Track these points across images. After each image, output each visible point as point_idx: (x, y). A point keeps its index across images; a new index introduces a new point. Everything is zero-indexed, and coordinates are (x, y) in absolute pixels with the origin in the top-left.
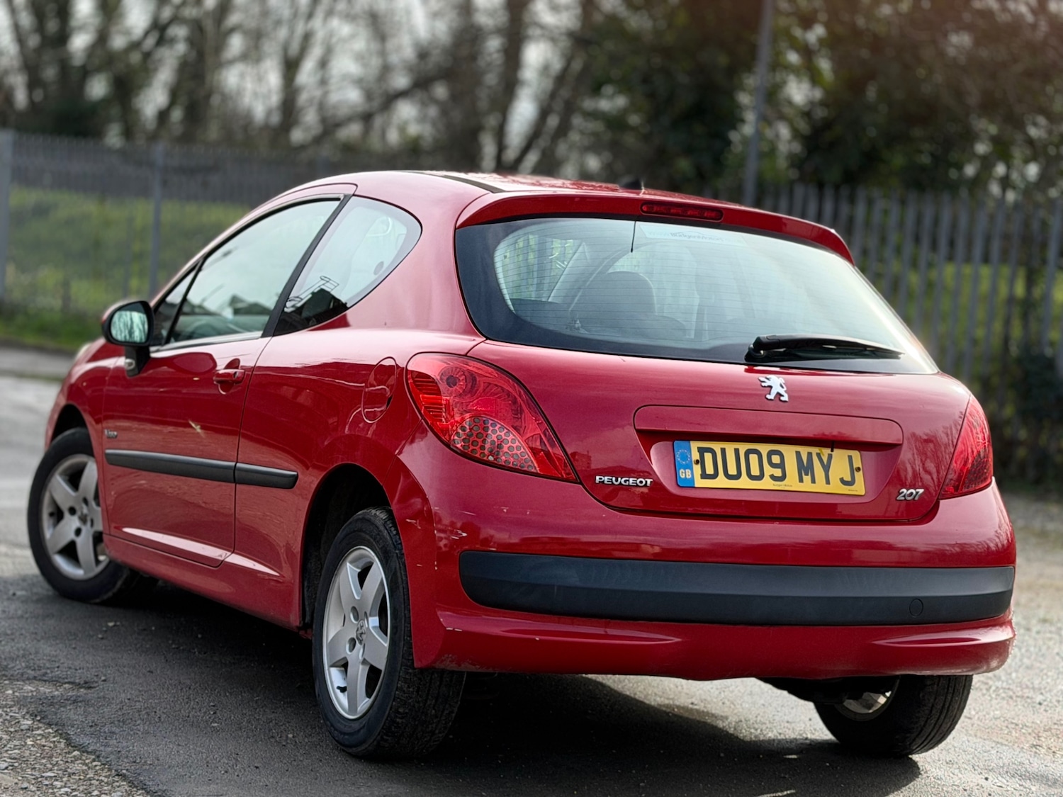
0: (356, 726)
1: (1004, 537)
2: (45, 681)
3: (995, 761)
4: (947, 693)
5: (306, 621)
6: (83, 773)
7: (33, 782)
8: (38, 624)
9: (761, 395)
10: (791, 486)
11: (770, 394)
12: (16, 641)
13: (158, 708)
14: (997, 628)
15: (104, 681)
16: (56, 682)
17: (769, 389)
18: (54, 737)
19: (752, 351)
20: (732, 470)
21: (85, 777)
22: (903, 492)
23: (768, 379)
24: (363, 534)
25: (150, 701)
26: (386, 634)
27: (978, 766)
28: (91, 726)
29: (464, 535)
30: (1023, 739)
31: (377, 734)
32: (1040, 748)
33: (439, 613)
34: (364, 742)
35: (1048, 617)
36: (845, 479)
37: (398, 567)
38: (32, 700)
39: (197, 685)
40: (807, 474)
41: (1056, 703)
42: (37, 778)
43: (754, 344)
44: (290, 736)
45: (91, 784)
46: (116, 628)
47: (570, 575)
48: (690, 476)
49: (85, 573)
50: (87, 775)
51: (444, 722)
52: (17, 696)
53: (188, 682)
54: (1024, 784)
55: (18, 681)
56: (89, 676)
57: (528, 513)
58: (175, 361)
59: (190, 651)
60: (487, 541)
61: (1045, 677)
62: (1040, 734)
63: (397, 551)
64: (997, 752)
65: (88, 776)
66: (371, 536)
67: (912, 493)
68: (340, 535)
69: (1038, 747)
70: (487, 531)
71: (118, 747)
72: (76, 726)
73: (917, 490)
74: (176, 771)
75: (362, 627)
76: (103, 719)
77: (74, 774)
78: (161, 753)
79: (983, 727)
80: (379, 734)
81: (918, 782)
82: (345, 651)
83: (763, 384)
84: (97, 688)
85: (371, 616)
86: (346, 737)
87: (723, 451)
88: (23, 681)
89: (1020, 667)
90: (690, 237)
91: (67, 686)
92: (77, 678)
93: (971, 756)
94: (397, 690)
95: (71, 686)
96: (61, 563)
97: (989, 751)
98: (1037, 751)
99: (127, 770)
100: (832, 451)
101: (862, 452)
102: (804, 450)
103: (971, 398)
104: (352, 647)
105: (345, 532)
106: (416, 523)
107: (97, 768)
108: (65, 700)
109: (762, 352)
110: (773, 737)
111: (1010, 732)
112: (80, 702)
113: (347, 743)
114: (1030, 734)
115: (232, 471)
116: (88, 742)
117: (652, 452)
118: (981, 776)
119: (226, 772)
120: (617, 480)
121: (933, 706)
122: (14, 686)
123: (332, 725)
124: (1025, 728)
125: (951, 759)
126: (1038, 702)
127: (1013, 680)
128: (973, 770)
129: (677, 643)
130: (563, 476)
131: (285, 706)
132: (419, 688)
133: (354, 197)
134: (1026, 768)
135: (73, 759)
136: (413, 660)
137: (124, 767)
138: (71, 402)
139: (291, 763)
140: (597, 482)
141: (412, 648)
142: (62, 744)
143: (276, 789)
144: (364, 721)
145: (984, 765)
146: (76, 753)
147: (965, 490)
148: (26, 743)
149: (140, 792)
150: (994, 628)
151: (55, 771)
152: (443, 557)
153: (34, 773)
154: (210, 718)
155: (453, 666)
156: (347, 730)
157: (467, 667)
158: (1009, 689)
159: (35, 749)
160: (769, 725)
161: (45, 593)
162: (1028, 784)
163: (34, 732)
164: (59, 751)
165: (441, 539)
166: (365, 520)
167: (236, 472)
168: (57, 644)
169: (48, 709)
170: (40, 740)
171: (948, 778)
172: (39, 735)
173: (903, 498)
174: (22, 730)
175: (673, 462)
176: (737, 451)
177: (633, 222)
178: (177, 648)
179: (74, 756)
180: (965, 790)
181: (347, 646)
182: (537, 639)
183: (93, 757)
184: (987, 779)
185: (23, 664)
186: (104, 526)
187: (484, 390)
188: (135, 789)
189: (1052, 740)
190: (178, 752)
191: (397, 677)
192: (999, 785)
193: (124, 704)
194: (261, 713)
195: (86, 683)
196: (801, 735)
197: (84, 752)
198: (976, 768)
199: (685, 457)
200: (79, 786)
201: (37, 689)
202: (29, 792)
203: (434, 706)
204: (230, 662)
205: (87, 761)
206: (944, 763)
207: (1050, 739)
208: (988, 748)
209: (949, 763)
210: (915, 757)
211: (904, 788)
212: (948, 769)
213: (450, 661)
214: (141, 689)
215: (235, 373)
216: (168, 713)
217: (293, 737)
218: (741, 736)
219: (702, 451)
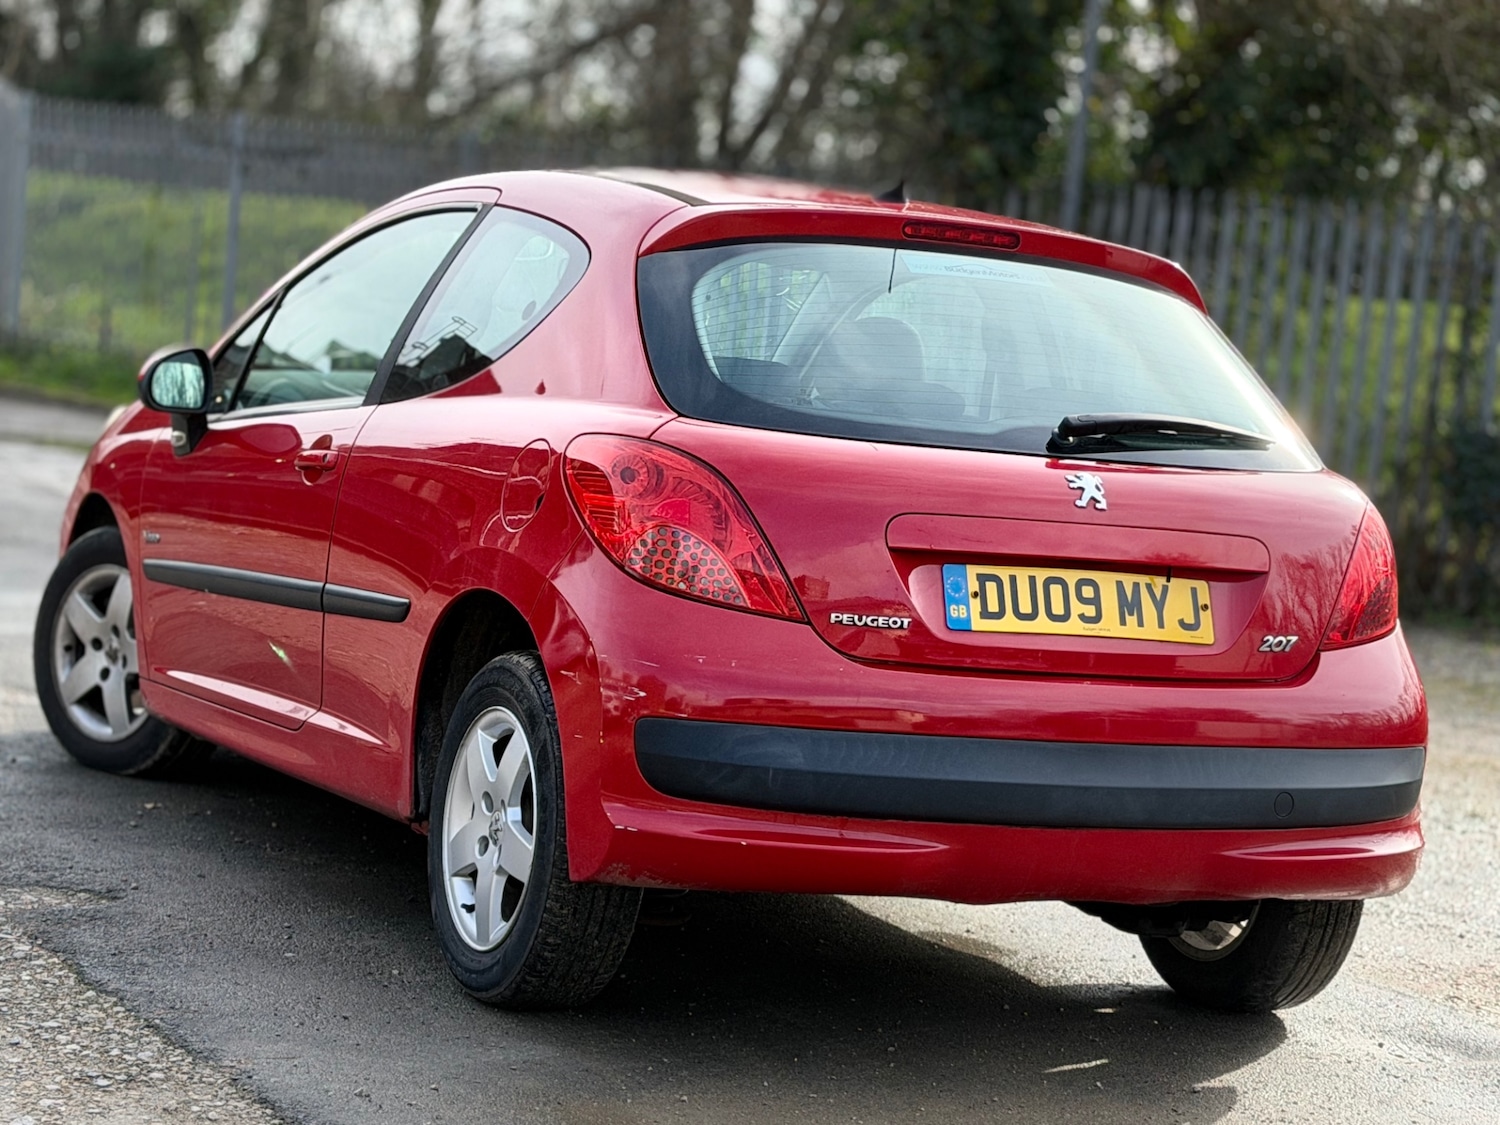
0: (487, 961)
1: (1412, 705)
2: (51, 887)
3: (1394, 1020)
4: (1327, 923)
5: (420, 810)
6: (100, 1022)
7: (28, 1034)
8: (45, 804)
9: (1068, 502)
10: (1109, 630)
11: (1080, 499)
12: (13, 829)
13: (210, 929)
14: (1399, 834)
15: (136, 888)
16: (66, 889)
17: (1079, 492)
18: (61, 969)
19: (1056, 438)
20: (1025, 607)
21: (102, 1028)
22: (1268, 640)
23: (1078, 478)
24: (499, 689)
25: (199, 918)
26: (531, 833)
27: (1369, 1027)
28: (114, 954)
29: (642, 694)
30: (1435, 987)
31: (516, 972)
32: (1459, 1001)
33: (605, 805)
34: (497, 984)
35: (1478, 810)
36: (1186, 621)
37: (549, 739)
38: (31, 916)
39: (267, 896)
40: (1131, 614)
41: (1484, 936)
42: (34, 1030)
43: (1059, 428)
44: (395, 972)
45: (109, 1039)
46: (155, 811)
47: (791, 753)
48: (965, 615)
49: (114, 732)
50: (104, 1025)
51: (611, 958)
52: (11, 909)
53: (254, 892)
54: (1434, 1053)
55: (14, 887)
56: (114, 880)
57: (733, 665)
58: (242, 435)
59: (259, 847)
60: (674, 704)
61: (1470, 897)
62: (1460, 981)
63: (548, 716)
64: (1398, 1006)
65: (106, 1028)
66: (512, 693)
67: (1281, 642)
68: (469, 689)
69: (1456, 1000)
70: (675, 689)
71: (150, 986)
72: (92, 954)
73: (1289, 638)
74: (230, 1021)
75: (497, 821)
76: (131, 945)
77: (86, 1023)
78: (210, 995)
79: (1380, 970)
80: (519, 973)
81: (1283, 1051)
82: (473, 855)
83: (1072, 485)
84: (125, 899)
85: (509, 805)
86: (474, 976)
87: (1013, 579)
88: (21, 887)
89: (1435, 882)
90: (972, 272)
91: (82, 894)
92: (97, 884)
93: (1360, 1012)
94: (544, 912)
95: (88, 896)
96: (81, 717)
97: (1386, 1005)
98: (1455, 1005)
99: (162, 1019)
100: (1168, 581)
101: (1212, 583)
102: (1128, 580)
103: (1368, 507)
104: (483, 850)
105: (475, 687)
106: (575, 676)
107: (120, 1015)
108: (79, 915)
109: (1071, 439)
110: (1080, 982)
111: (1418, 977)
112: (101, 919)
113: (474, 984)
114: (1445, 980)
115: (319, 595)
116: (108, 977)
117: (912, 578)
118: (1373, 1041)
119: (302, 1024)
120: (860, 620)
121: (1306, 943)
122: (8, 895)
123: (453, 959)
124: (1438, 971)
125: (1331, 1016)
126: (1458, 934)
127: (1424, 901)
128: (1361, 1032)
129: (941, 851)
130: (783, 612)
131: (390, 928)
132: (575, 909)
133: (496, 208)
134: (1437, 1031)
135: (85, 1002)
136: (567, 869)
137: (158, 1014)
138: (96, 490)
139: (394, 1013)
140: (832, 621)
141: (566, 853)
142: (72, 979)
143: (371, 1049)
144: (498, 955)
145: (1378, 1026)
146: (91, 993)
147: (1356, 638)
148: (20, 978)
149: (178, 1051)
150: (1395, 834)
151: (60, 1020)
152: (613, 725)
153: (29, 1022)
154: (283, 944)
155: (624, 881)
156: (473, 965)
157: (644, 882)
158: (1418, 914)
159: (33, 987)
160: (1075, 965)
161: (58, 758)
162: (1439, 1053)
163: (33, 963)
164: (66, 990)
165: (609, 699)
166: (502, 669)
167: (324, 595)
168: (72, 834)
169: (53, 928)
170: (41, 973)
171: (1326, 1043)
172: (40, 966)
173: (1268, 649)
174: (16, 959)
175: (940, 595)
176: (1032, 580)
177: (893, 250)
178: (241, 842)
179: (87, 999)
180: (1349, 1062)
181: (477, 847)
182: (744, 843)
183: (115, 999)
184: (1381, 1045)
185: (22, 863)
186: (141, 667)
187: (674, 490)
188: (171, 1048)
189: (1476, 990)
190: (235, 993)
191: (545, 894)
192: (1398, 1053)
193: (161, 922)
194: (356, 938)
195: (109, 891)
196: (1120, 979)
197: (101, 992)
198: (1367, 1029)
199: (957, 588)
200: (92, 1042)
201: (40, 899)
202: (21, 1050)
203: (598, 934)
204: (315, 864)
205: (106, 1006)
206: (1322, 1022)
207: (1474, 988)
208: (1384, 1001)
209: (1330, 1021)
210: (1281, 1013)
211: (1263, 1058)
212: (1327, 1030)
213: (620, 873)
214: (186, 901)
215: (326, 455)
216: (223, 937)
217: (399, 974)
218: (1034, 979)
219: (982, 579)
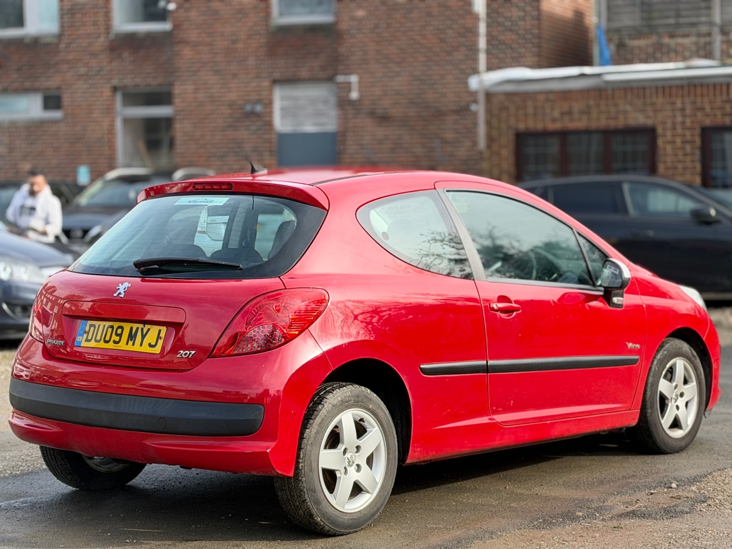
10: (121, 347)
11: (116, 293)
17: (117, 290)
20: (99, 337)
22: (180, 353)
36: (151, 344)
40: (131, 340)
48: (81, 340)
67: (187, 353)
73: (191, 352)
101: (168, 327)
120: (53, 342)
173: (181, 356)
176: (104, 326)
199: (83, 330)
219: (91, 326)
